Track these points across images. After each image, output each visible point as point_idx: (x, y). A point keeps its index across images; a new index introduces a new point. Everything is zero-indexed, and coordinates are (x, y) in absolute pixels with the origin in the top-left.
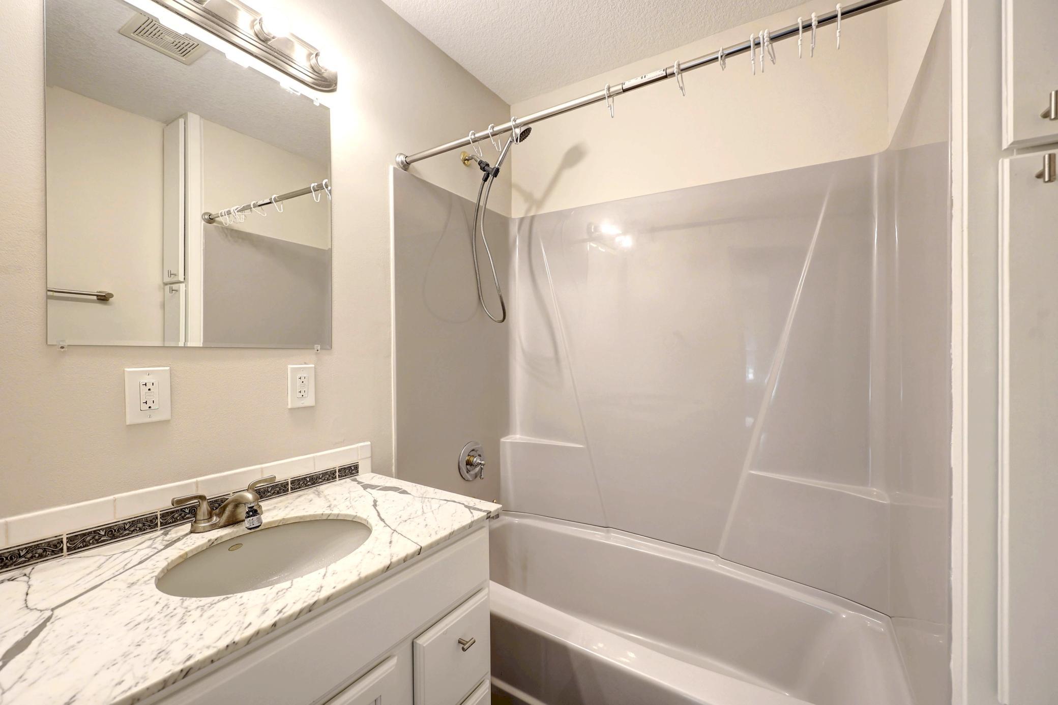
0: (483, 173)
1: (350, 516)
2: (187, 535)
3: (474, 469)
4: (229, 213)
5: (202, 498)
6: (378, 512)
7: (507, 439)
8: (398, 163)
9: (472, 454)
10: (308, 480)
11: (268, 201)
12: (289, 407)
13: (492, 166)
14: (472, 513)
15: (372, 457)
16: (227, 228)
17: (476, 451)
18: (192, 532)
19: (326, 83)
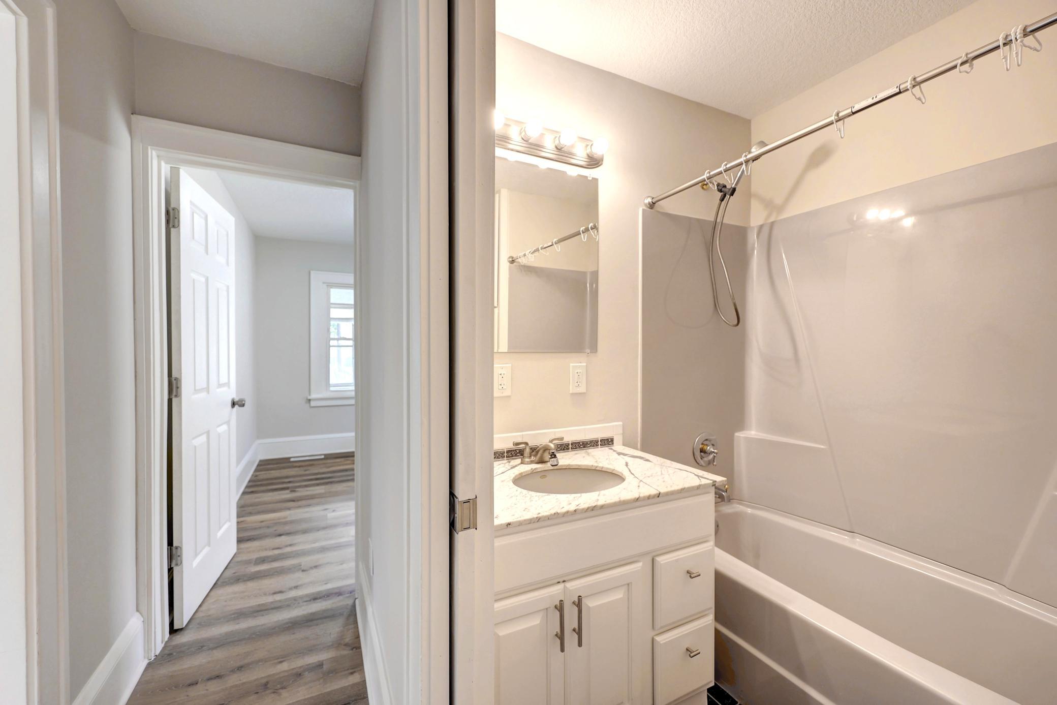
0: (720, 194)
1: (610, 469)
2: (519, 464)
3: (708, 456)
4: (525, 255)
5: (526, 444)
6: (629, 469)
7: (742, 434)
8: (646, 205)
9: (705, 443)
10: (581, 444)
11: (551, 244)
12: (571, 392)
13: (728, 187)
14: (700, 480)
15: (623, 434)
16: (522, 266)
17: (710, 441)
18: (522, 463)
19: (594, 162)
